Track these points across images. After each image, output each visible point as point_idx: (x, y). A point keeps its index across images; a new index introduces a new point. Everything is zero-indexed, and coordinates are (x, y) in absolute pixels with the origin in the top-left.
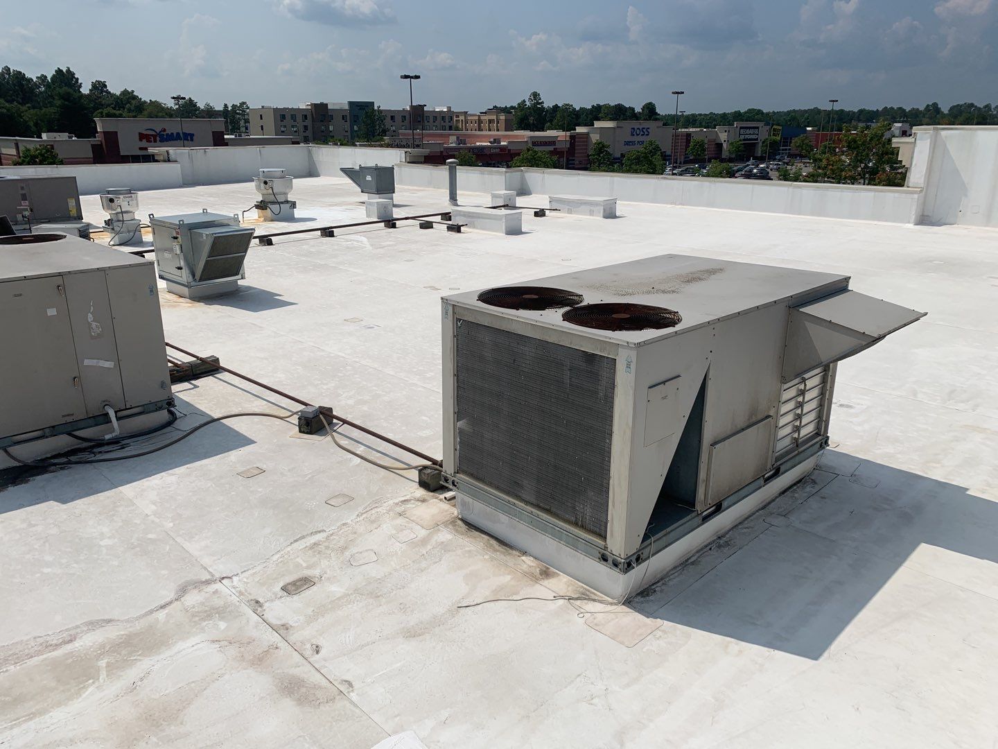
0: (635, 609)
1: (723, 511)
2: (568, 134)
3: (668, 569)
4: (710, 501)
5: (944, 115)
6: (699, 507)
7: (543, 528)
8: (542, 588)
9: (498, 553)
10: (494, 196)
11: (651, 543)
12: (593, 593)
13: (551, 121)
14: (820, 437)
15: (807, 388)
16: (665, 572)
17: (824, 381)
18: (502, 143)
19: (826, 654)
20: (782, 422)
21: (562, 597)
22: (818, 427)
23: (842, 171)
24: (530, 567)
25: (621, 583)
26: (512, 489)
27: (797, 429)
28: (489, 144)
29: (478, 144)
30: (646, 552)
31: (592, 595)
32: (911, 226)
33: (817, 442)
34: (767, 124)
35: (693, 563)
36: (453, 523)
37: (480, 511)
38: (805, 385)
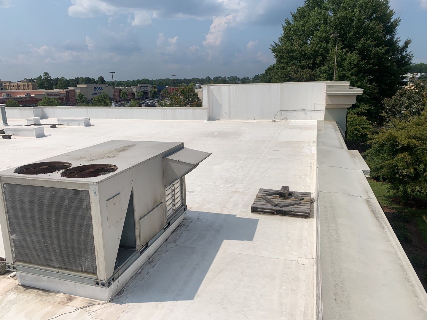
0: (115, 302)
1: (149, 247)
2: (65, 90)
3: (128, 279)
4: (142, 244)
5: (212, 81)
6: (138, 248)
7: (65, 278)
8: (69, 307)
9: (43, 297)
10: (28, 120)
11: (118, 270)
12: (95, 301)
13: (56, 85)
14: (184, 206)
15: (175, 188)
16: (127, 281)
17: (181, 184)
18: (31, 95)
19: (196, 296)
20: (168, 203)
21: (80, 308)
22: (182, 203)
23: (181, 102)
24: (61, 298)
25: (106, 293)
26: (47, 262)
27: (174, 205)
28: (24, 96)
29: (18, 96)
30: (117, 275)
31: (94, 302)
32: (206, 121)
33: (183, 209)
34: (151, 85)
35: (139, 273)
36: (16, 288)
37: (30, 278)
38: (174, 187)
